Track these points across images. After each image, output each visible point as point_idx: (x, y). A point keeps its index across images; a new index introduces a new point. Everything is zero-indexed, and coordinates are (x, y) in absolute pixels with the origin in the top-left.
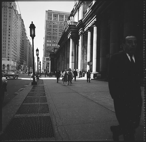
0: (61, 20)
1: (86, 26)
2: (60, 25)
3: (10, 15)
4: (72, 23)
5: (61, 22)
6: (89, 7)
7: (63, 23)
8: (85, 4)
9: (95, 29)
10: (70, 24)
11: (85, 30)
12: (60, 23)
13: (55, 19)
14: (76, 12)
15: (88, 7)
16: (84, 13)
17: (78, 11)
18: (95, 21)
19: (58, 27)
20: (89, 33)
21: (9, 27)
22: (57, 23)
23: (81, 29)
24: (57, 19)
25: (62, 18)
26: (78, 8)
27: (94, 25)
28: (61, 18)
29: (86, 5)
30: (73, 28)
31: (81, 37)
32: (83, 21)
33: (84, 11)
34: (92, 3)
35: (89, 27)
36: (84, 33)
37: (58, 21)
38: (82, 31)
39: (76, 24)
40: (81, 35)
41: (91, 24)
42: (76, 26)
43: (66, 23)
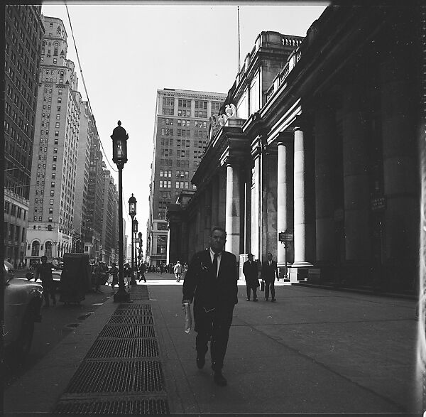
0: (201, 113)
1: (272, 129)
2: (196, 129)
3: (60, 104)
4: (232, 122)
5: (199, 119)
6: (280, 77)
7: (205, 123)
8: (268, 68)
9: (298, 137)
10: (227, 125)
11: (268, 140)
12: (196, 123)
13: (184, 112)
14: (242, 93)
15: (277, 77)
16: (265, 93)
17: (249, 89)
18: (296, 116)
19: (192, 133)
20: (281, 150)
21: (56, 137)
22: (188, 122)
23: (258, 137)
24: (189, 113)
25: (203, 110)
26: (249, 82)
27: (296, 128)
28: (200, 109)
29: (269, 74)
30: (234, 137)
31: (257, 162)
32: (262, 115)
33: (265, 89)
34: (288, 67)
35: (279, 132)
36: (267, 151)
37: (192, 117)
38: (259, 145)
39: (242, 124)
40: (258, 155)
41: (287, 124)
42: (244, 130)
43: (214, 123)
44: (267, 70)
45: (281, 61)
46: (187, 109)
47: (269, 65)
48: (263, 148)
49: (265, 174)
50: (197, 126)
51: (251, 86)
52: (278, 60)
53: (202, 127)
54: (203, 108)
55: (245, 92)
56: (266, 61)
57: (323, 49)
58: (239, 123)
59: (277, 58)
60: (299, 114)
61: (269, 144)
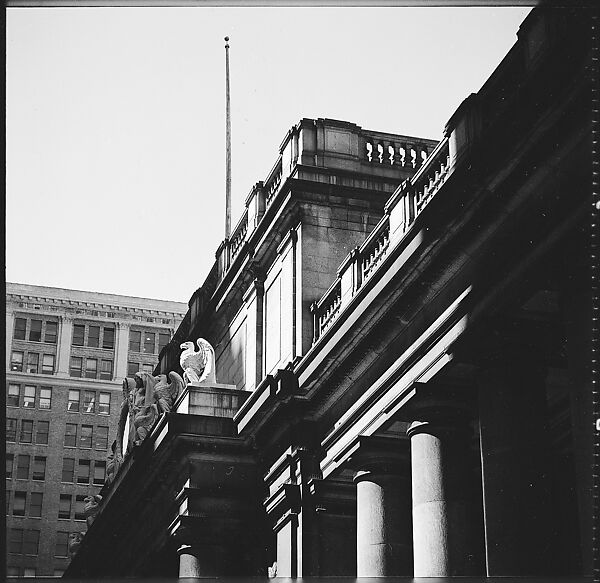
0: (91, 364)
1: (337, 426)
4: (200, 399)
5: (84, 383)
6: (361, 258)
7: (104, 399)
8: (322, 231)
9: (424, 453)
10: (183, 409)
11: (323, 463)
12: (74, 396)
13: (30, 359)
14: (234, 306)
15: (352, 261)
16: (313, 310)
17: (261, 293)
18: (415, 385)
19: (57, 431)
20: (368, 499)
22: (45, 393)
23: (289, 451)
24: (48, 361)
25: (101, 352)
26: (260, 271)
27: (416, 424)
28: (87, 351)
29: (325, 247)
30: (208, 448)
32: (302, 380)
33: (312, 293)
34: (385, 231)
35: (360, 438)
36: (317, 499)
37: (59, 376)
38: (293, 477)
39: (234, 405)
40: (289, 512)
41: (387, 412)
42: (241, 427)
43: (139, 399)
44: (316, 237)
45: (363, 209)
46: (42, 347)
47: (324, 221)
48: (306, 487)
50: (76, 406)
51: (266, 285)
52: (353, 208)
53: (93, 410)
54: (101, 345)
55: (246, 300)
56: (314, 207)
57: (498, 180)
58: (226, 403)
59: (351, 201)
60: (424, 379)
61: (326, 474)
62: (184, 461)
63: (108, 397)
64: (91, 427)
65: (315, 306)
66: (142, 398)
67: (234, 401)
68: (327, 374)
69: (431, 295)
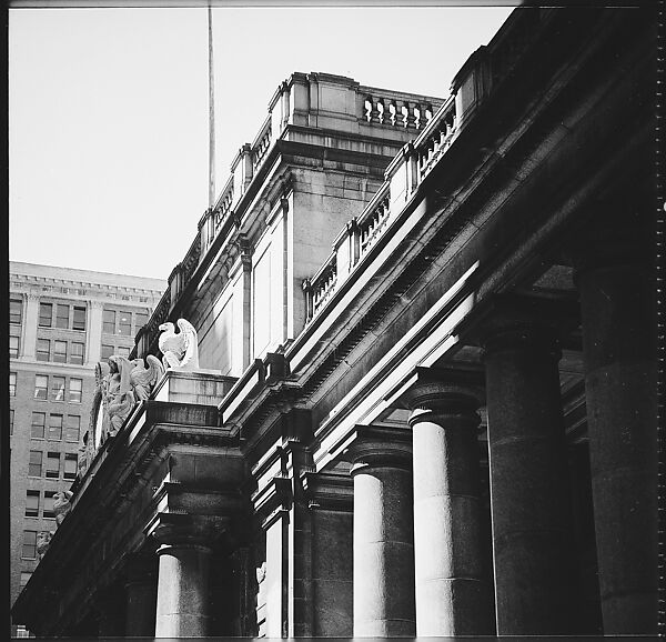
0: (60, 347)
1: (332, 414)
2: (41, 406)
4: (180, 386)
5: (53, 367)
6: (359, 229)
7: (75, 386)
8: (316, 200)
9: (428, 444)
10: (162, 397)
11: (316, 456)
12: (41, 383)
14: (219, 283)
15: (349, 232)
16: (305, 287)
18: (418, 370)
20: (367, 494)
23: (279, 443)
25: (70, 334)
27: (418, 412)
28: (56, 332)
29: (319, 217)
31: (274, 535)
32: (293, 364)
33: (304, 272)
34: (385, 202)
35: (357, 427)
36: (310, 495)
37: (24, 360)
38: (284, 470)
39: (220, 392)
40: (280, 508)
41: (386, 399)
42: (226, 415)
43: (114, 385)
44: (310, 206)
45: (363, 175)
47: (318, 188)
48: (298, 480)
49: (307, 585)
50: (44, 394)
51: (255, 259)
52: (350, 174)
53: (63, 397)
54: (71, 326)
55: (232, 277)
56: (307, 173)
57: (509, 143)
58: (210, 390)
59: (348, 167)
60: (428, 364)
61: (319, 467)
62: (164, 454)
63: (79, 383)
64: (62, 415)
65: (308, 283)
66: (117, 384)
67: (220, 387)
68: (321, 358)
69: (435, 271)
